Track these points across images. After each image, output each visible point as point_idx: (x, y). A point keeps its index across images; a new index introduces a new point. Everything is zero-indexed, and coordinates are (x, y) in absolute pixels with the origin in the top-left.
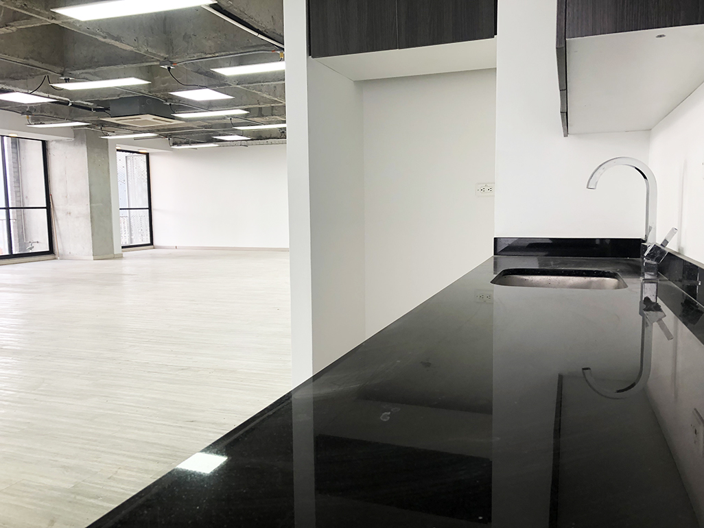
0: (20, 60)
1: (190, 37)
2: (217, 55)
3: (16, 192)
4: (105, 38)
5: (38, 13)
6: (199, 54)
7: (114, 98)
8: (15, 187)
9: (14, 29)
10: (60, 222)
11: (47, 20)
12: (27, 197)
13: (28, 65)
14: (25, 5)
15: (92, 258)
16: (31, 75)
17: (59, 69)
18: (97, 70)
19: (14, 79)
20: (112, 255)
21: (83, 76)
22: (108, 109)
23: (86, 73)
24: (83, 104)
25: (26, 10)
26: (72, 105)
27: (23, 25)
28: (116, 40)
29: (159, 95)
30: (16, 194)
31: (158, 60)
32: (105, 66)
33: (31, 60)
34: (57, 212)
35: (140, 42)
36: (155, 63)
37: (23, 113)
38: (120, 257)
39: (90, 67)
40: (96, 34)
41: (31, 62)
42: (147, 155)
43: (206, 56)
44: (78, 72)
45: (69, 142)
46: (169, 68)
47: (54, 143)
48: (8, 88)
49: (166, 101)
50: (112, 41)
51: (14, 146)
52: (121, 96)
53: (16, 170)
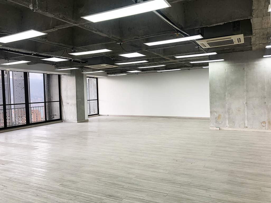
0: (56, 43)
1: (132, 29)
2: (144, 36)
3: (48, 95)
4: (96, 31)
5: (69, 21)
6: (135, 37)
7: (91, 57)
8: (48, 93)
9: (57, 29)
10: (64, 107)
11: (73, 24)
12: (52, 97)
13: (59, 45)
14: (64, 17)
15: (77, 122)
16: (59, 50)
17: (71, 47)
18: (88, 46)
19: (52, 52)
20: (84, 120)
21: (81, 49)
22: (87, 62)
23: (82, 48)
24: (77, 60)
25: (64, 20)
26: (73, 61)
27: (60, 27)
28: (101, 32)
29: (109, 55)
30: (48, 96)
31: (116, 40)
32: (92, 44)
33: (61, 43)
34: (63, 103)
35: (110, 33)
36: (114, 42)
37: (53, 65)
38: (87, 121)
39: (85, 45)
40: (92, 30)
41: (61, 44)
42: (97, 78)
43: (139, 37)
44: (79, 47)
45: (69, 75)
46: (120, 44)
47: (63, 75)
48: (49, 55)
49: (112, 58)
50: (99, 33)
51: (48, 77)
52: (94, 57)
53: (48, 86)
